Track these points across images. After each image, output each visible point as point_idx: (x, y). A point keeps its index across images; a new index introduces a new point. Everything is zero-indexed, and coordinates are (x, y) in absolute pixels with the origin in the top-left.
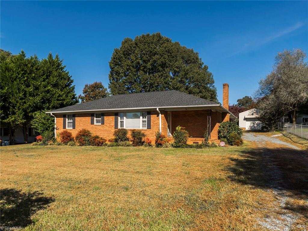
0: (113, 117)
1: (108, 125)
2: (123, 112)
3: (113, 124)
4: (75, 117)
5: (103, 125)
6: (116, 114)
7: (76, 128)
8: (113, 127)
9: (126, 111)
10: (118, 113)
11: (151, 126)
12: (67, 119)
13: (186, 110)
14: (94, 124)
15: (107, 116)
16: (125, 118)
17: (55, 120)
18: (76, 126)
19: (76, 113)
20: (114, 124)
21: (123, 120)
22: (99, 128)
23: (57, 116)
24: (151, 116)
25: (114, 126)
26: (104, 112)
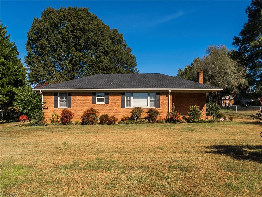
0: (119, 96)
1: (113, 104)
2: (130, 92)
3: (119, 103)
4: (71, 95)
5: (107, 105)
6: (123, 94)
7: (72, 107)
8: (119, 106)
9: (133, 91)
10: (125, 92)
11: (160, 105)
12: (59, 98)
13: (191, 92)
14: (95, 103)
15: (112, 95)
16: (132, 97)
17: (43, 99)
18: (72, 105)
19: (72, 92)
20: (121, 103)
21: (130, 100)
22: (103, 107)
23: (45, 93)
24: (160, 96)
25: (121, 106)
26: (108, 91)
